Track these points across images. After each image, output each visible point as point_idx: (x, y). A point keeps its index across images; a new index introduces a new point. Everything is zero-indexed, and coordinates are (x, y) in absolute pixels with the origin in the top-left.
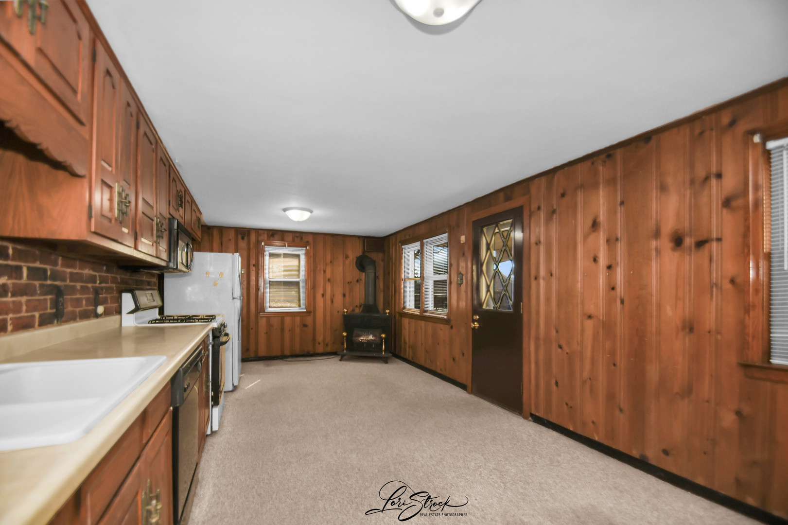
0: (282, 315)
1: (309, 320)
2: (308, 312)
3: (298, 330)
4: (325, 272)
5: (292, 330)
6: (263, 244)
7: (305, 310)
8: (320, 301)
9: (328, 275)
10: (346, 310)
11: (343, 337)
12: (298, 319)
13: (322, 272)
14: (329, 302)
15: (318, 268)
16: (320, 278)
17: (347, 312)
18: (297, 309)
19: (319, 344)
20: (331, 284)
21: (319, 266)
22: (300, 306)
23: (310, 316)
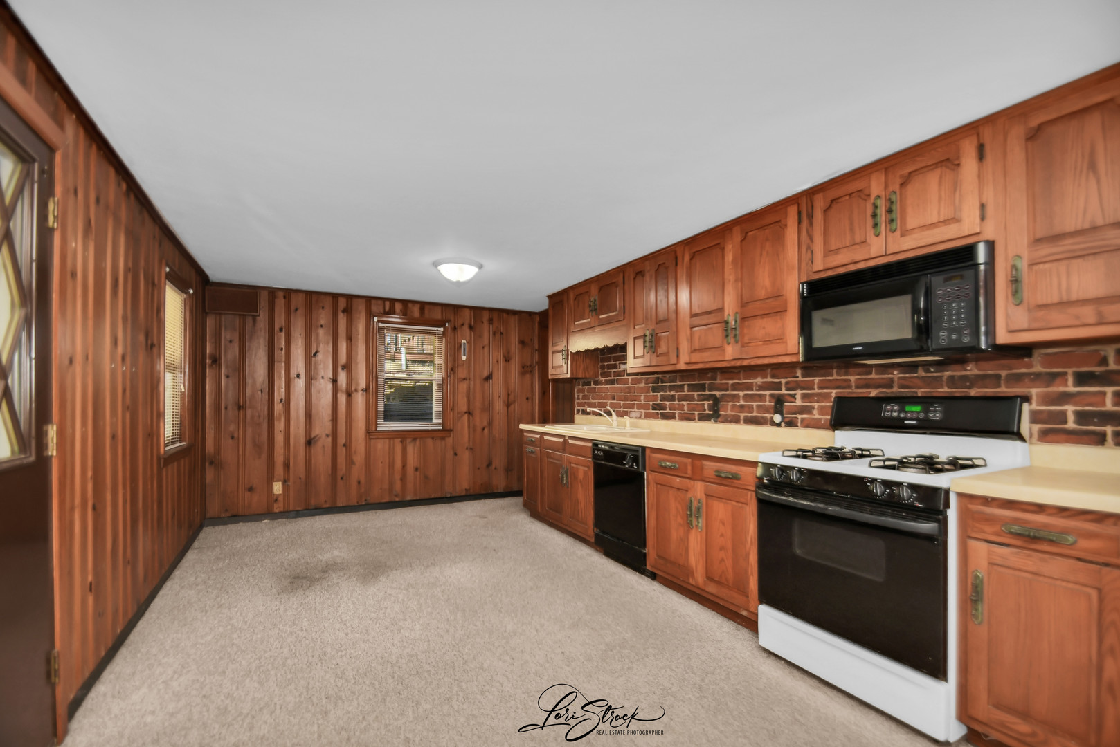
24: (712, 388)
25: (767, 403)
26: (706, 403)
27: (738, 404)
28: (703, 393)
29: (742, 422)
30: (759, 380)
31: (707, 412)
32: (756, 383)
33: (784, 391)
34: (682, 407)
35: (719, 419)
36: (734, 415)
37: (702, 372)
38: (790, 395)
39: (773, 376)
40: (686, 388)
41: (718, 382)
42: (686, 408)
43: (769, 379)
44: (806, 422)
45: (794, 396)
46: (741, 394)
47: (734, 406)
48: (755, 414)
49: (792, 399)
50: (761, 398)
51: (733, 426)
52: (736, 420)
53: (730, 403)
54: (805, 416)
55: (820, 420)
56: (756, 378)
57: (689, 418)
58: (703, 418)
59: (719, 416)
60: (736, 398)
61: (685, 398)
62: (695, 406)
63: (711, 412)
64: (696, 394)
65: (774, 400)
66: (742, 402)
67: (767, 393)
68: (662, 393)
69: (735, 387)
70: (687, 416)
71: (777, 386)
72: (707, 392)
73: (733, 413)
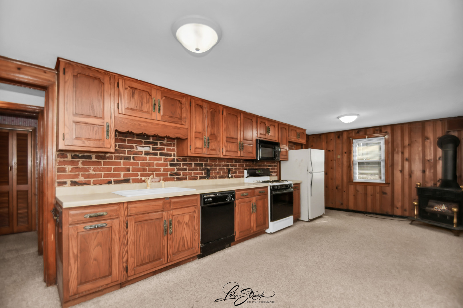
0: (365, 185)
1: (388, 190)
2: (387, 184)
3: (378, 196)
4: (403, 153)
5: (373, 195)
6: (351, 139)
7: (384, 182)
8: (398, 175)
9: (406, 155)
10: (419, 184)
11: (415, 205)
12: (378, 188)
13: (400, 154)
14: (407, 176)
15: (396, 151)
16: (398, 158)
17: (420, 185)
18: (378, 181)
19: (397, 208)
20: (409, 163)
21: (396, 149)
22: (381, 178)
23: (389, 186)
24: (206, 165)
25: (226, 171)
26: (203, 171)
27: (216, 171)
28: (202, 167)
29: (218, 178)
30: (223, 163)
31: (204, 175)
32: (222, 164)
33: (230, 167)
34: (191, 174)
35: (210, 178)
36: (215, 176)
37: (202, 158)
38: (232, 168)
39: (227, 162)
40: (193, 165)
41: (208, 163)
42: (193, 174)
43: (226, 163)
44: (235, 176)
45: (233, 169)
46: (218, 168)
47: (215, 173)
48: (222, 175)
49: (232, 170)
50: (224, 169)
51: (215, 180)
52: (216, 178)
53: (213, 171)
54: (235, 174)
55: (238, 175)
56: (222, 162)
57: (195, 178)
58: (201, 178)
59: (210, 176)
60: (216, 169)
61: (193, 170)
62: (198, 173)
63: (206, 175)
64: (198, 167)
65: (228, 170)
66: (218, 171)
67: (225, 168)
68: (177, 167)
69: (215, 165)
70: (193, 178)
71: (228, 165)
72: (204, 167)
73: (215, 175)
